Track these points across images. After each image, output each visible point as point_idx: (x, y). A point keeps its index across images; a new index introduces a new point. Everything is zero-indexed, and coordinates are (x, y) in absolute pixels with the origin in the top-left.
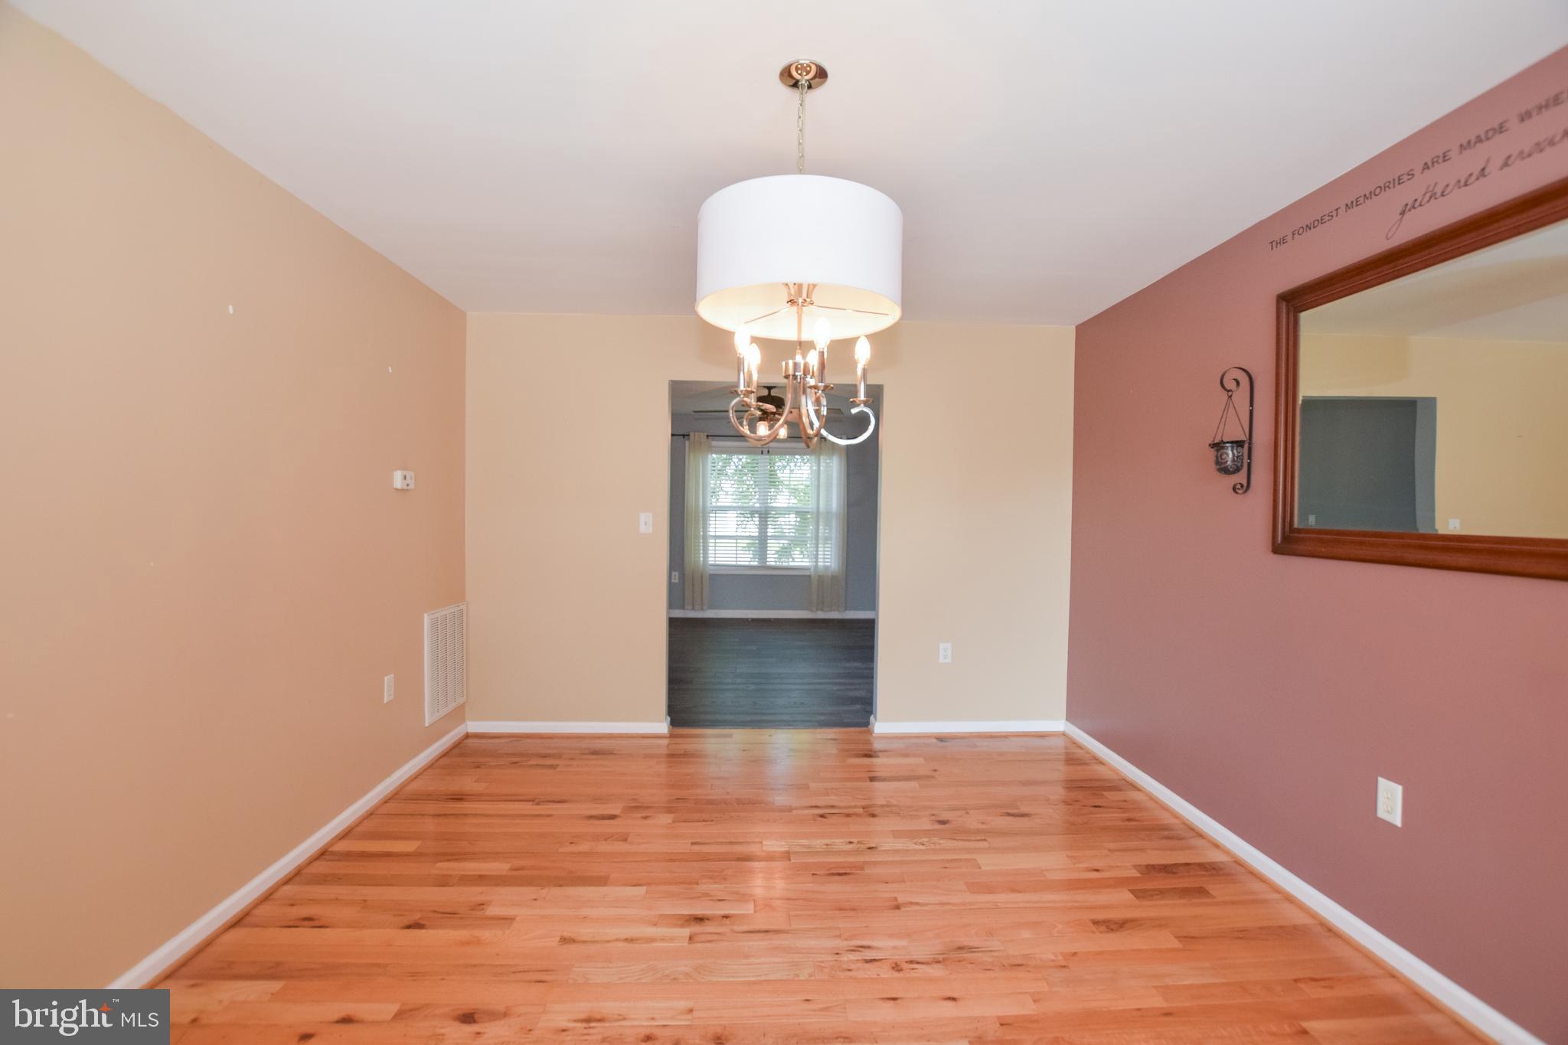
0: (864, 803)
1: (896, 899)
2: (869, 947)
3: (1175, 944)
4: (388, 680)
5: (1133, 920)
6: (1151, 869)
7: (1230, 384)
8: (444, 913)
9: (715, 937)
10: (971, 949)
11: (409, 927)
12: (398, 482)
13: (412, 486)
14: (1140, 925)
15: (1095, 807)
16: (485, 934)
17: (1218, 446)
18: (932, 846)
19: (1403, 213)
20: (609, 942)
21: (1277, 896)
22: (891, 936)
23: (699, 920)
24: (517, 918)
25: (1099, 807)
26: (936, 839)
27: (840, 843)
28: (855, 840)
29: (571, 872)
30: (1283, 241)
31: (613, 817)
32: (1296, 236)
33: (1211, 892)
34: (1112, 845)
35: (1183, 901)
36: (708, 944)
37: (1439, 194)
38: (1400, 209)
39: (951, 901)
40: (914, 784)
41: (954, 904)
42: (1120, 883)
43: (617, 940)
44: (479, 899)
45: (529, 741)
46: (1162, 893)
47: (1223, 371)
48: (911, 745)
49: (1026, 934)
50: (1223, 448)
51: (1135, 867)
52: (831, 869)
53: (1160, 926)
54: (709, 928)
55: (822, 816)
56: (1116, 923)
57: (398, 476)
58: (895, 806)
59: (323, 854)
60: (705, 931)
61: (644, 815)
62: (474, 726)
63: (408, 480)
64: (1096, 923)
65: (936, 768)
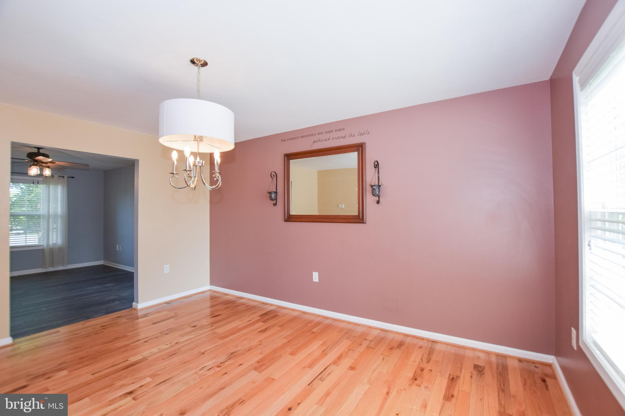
0: (160, 331)
1: (200, 352)
2: (205, 367)
3: (280, 328)
5: (268, 327)
6: (262, 315)
7: (273, 176)
10: (235, 352)
14: (269, 328)
15: (236, 306)
17: (270, 193)
18: (197, 334)
19: (314, 143)
21: (290, 311)
22: (209, 361)
25: (237, 306)
26: (197, 332)
27: (164, 347)
28: (168, 343)
30: (285, 140)
32: (288, 140)
33: (278, 315)
34: (248, 314)
35: (274, 319)
37: (321, 141)
38: (313, 141)
39: (218, 344)
40: (172, 320)
41: (220, 345)
42: (257, 321)
46: (268, 319)
47: (271, 172)
48: (159, 308)
49: (246, 342)
50: (272, 193)
51: (258, 316)
52: (168, 354)
53: (274, 326)
55: (145, 342)
56: (264, 330)
58: (172, 328)
64: (260, 332)
65: (176, 312)
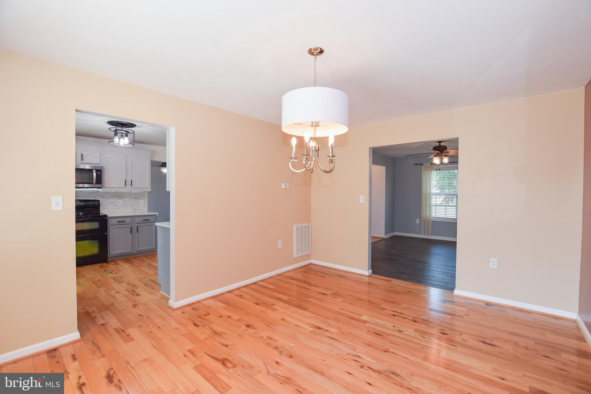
4: (280, 242)
8: (265, 304)
9: (318, 334)
11: (256, 304)
12: (283, 187)
13: (288, 187)
16: (268, 311)
20: (291, 324)
23: (319, 328)
24: (278, 310)
29: (300, 305)
31: (326, 294)
36: (314, 335)
43: (294, 324)
44: (274, 303)
45: (325, 268)
54: (320, 331)
57: (283, 185)
59: (255, 283)
60: (317, 332)
61: (335, 297)
62: (313, 261)
63: (286, 186)
